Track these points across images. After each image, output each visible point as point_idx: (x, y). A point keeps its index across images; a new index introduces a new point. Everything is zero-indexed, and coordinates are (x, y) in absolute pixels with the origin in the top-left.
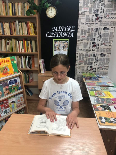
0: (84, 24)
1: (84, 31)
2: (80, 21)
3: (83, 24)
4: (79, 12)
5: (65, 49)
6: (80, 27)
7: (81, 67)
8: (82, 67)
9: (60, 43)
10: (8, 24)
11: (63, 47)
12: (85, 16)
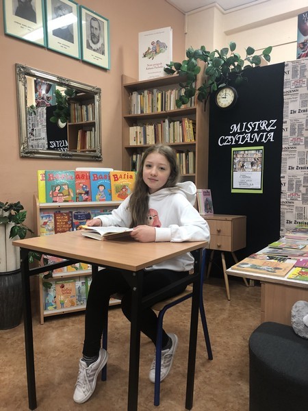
0: (297, 112)
1: (297, 127)
2: (288, 107)
3: (295, 112)
4: (285, 90)
5: (255, 168)
6: (288, 119)
7: (294, 208)
8: (296, 207)
9: (245, 156)
10: (153, 127)
11: (252, 164)
12: (299, 96)
